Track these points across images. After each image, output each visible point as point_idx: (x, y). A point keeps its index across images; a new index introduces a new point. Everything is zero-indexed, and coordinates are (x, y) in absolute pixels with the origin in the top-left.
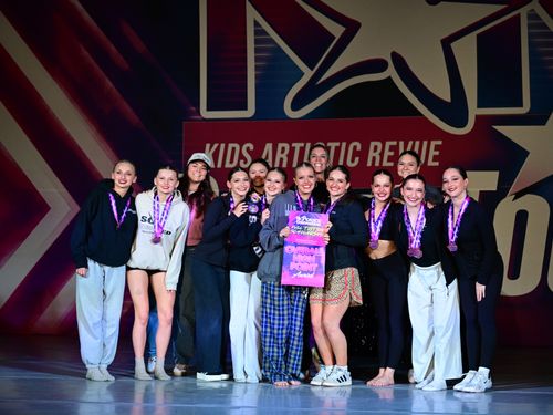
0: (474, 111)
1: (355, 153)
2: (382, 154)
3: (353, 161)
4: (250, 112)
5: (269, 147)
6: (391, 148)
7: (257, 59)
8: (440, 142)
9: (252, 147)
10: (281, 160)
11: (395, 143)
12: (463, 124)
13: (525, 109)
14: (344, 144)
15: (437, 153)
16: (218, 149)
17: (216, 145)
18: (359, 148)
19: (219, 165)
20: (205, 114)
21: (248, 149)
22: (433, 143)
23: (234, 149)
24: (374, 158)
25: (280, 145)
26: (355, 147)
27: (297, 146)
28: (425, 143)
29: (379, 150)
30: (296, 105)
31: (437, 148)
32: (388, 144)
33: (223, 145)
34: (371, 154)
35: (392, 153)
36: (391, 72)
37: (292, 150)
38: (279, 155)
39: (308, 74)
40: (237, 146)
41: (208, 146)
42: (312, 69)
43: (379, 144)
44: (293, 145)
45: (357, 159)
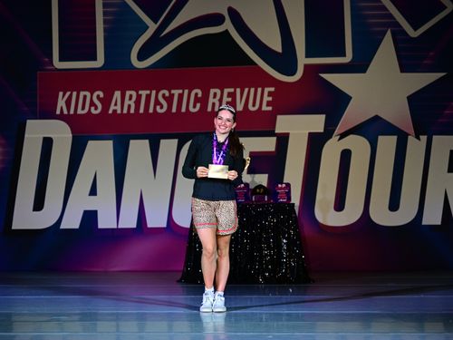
0: (302, 60)
1: (197, 100)
2: (221, 101)
3: (194, 107)
4: (100, 62)
5: (117, 94)
6: (230, 95)
7: (105, 14)
8: (272, 89)
9: (101, 95)
10: (129, 106)
11: (232, 90)
12: (293, 73)
13: (348, 58)
14: (186, 91)
15: (270, 99)
16: (71, 96)
17: (68, 93)
18: (200, 95)
19: (72, 112)
20: (58, 64)
21: (98, 96)
22: (267, 90)
23: (85, 97)
24: (214, 104)
25: (128, 93)
26: (196, 94)
27: (144, 93)
28: (260, 90)
29: (218, 96)
30: (141, 57)
31: (270, 94)
32: (226, 91)
33: (75, 94)
34: (211, 100)
35: (230, 99)
36: (228, 25)
37: (139, 97)
38: (127, 102)
39: (152, 27)
40: (88, 94)
41: (61, 94)
42: (156, 22)
43: (218, 91)
44: (140, 92)
45: (198, 105)
